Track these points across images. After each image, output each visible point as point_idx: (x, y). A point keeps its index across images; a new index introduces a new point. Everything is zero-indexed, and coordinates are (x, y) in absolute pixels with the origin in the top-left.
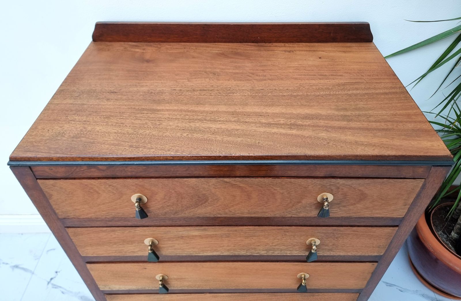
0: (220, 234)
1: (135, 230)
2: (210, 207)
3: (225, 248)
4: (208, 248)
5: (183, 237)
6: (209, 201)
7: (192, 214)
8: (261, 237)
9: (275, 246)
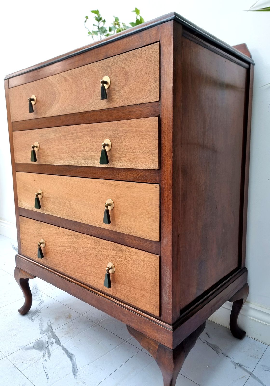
0: (62, 136)
4: (58, 154)
5: (48, 140)
6: (57, 98)
7: (51, 113)
8: (80, 139)
9: (88, 152)
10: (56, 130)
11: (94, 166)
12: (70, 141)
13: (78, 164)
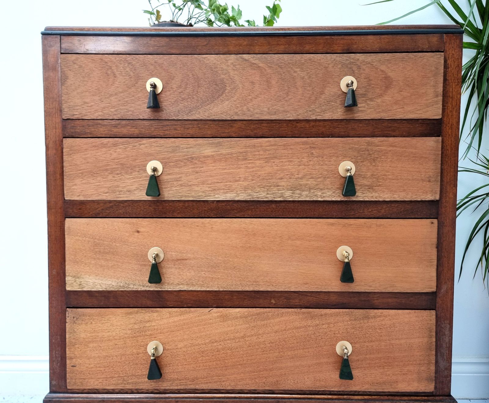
0: (236, 153)
1: (140, 143)
2: (227, 102)
3: (241, 183)
4: (221, 182)
5: (192, 158)
6: (226, 91)
7: (206, 114)
8: (284, 159)
9: (301, 178)
10: (219, 143)
11: (315, 199)
12: (258, 162)
13: (274, 197)
